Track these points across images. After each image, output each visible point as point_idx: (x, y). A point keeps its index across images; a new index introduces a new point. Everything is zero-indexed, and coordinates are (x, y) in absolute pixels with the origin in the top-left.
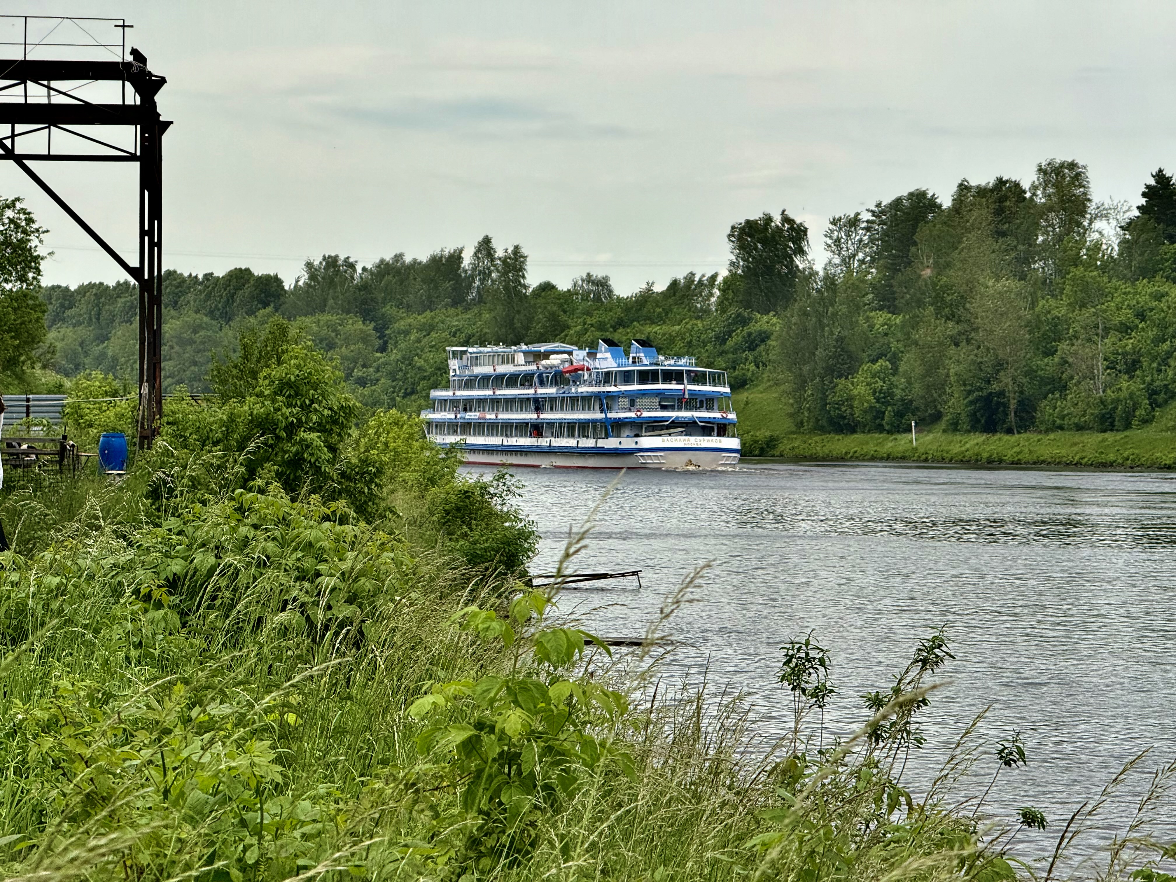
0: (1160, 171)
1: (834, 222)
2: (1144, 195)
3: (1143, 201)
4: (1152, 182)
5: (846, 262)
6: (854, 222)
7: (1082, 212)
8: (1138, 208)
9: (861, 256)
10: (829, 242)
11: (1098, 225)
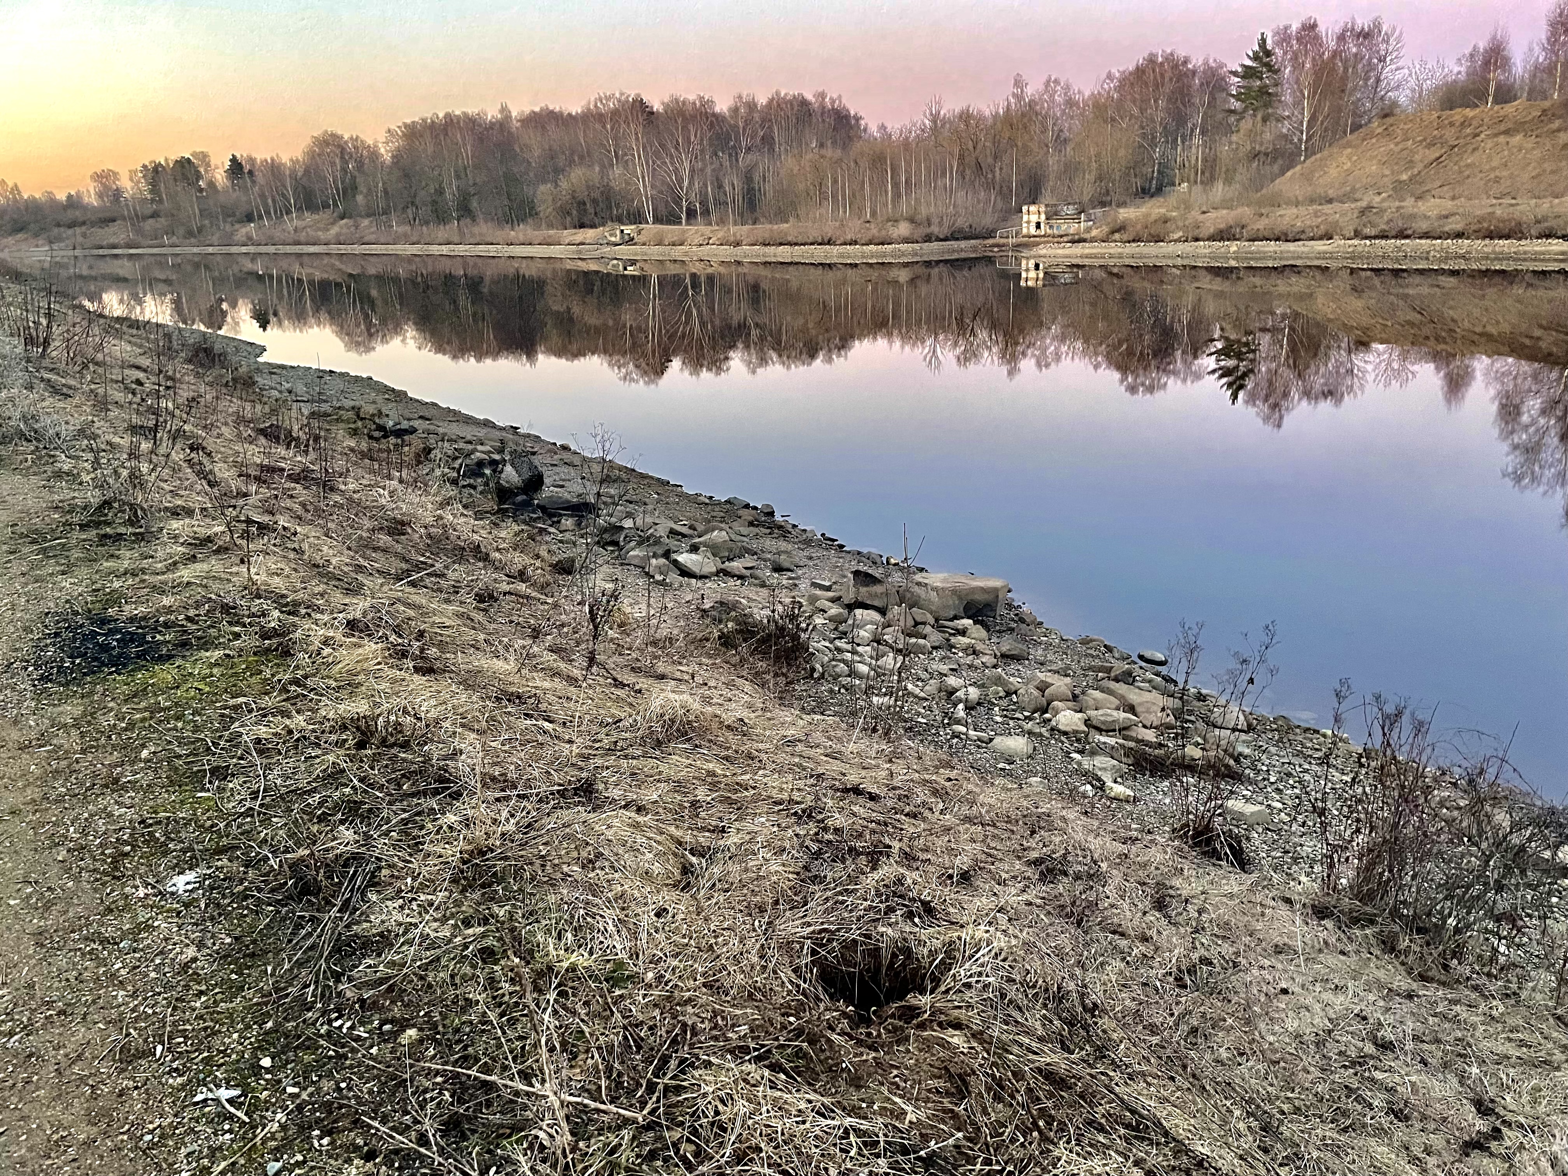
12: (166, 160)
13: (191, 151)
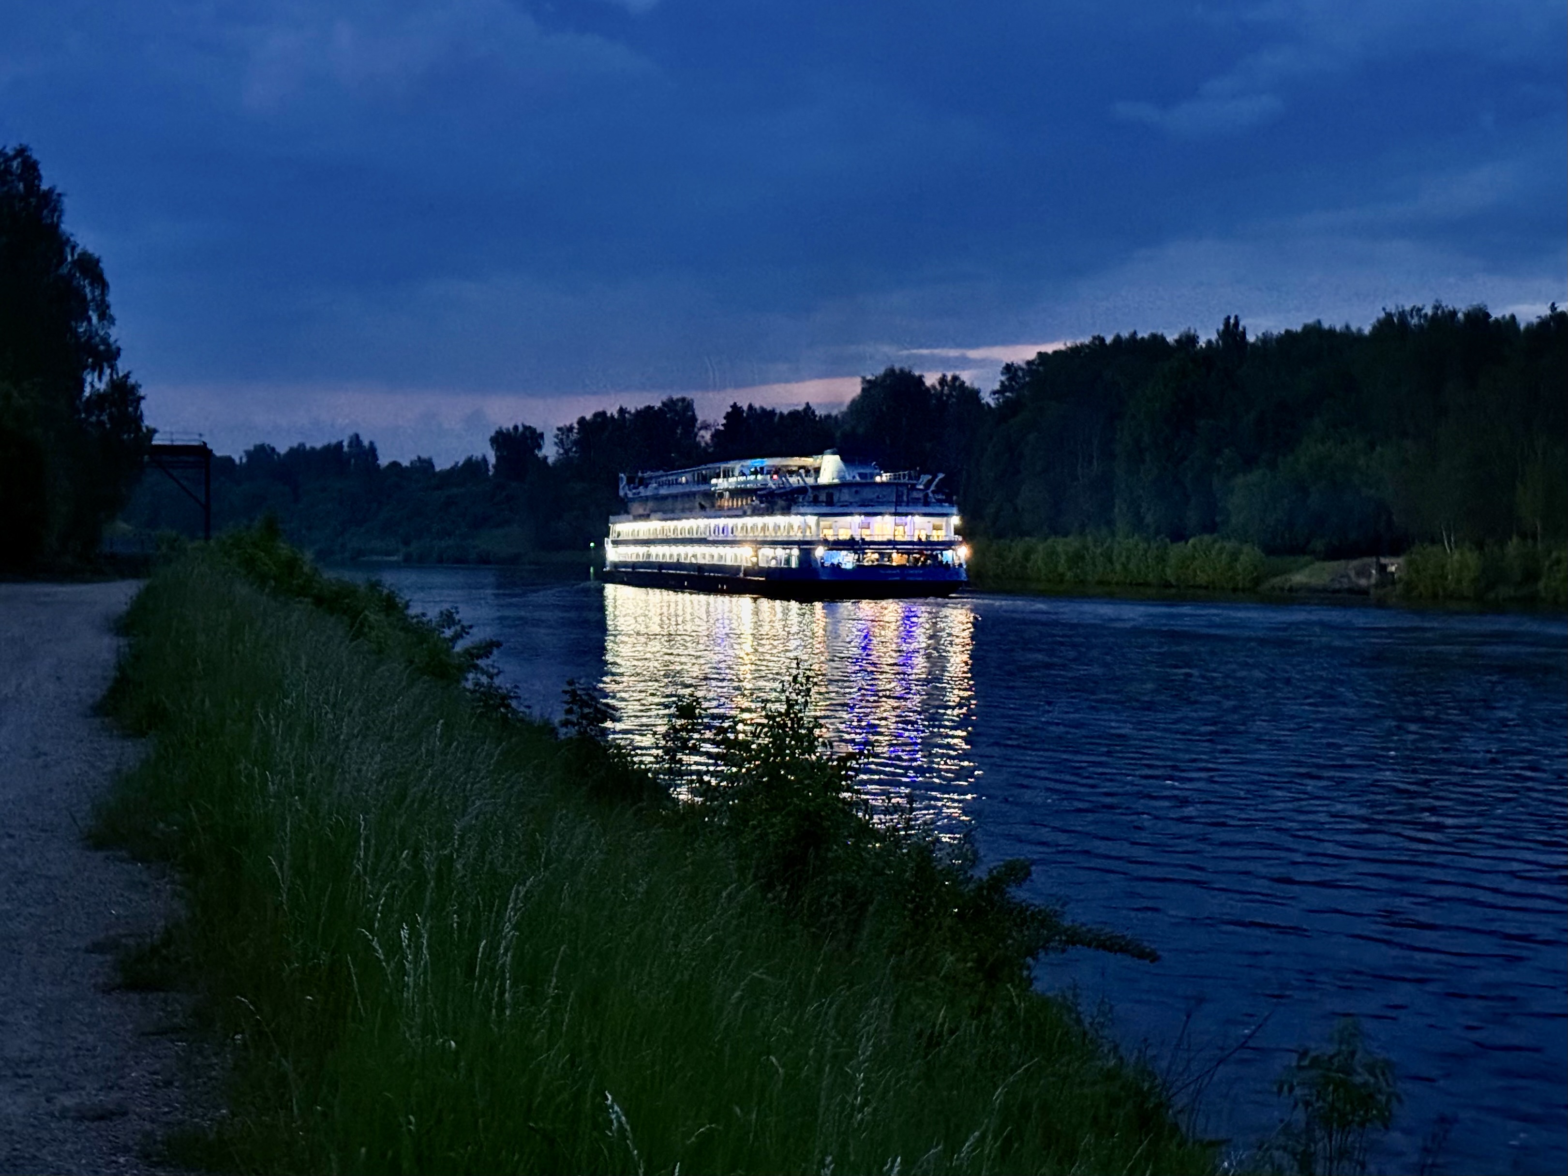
0: (735, 403)
1: (559, 429)
2: (725, 418)
3: (724, 421)
4: (730, 410)
5: (566, 452)
6: (570, 429)
7: (694, 426)
8: (723, 425)
9: (574, 449)
10: (556, 440)
11: (702, 432)
12: (622, 411)
13: (665, 398)
